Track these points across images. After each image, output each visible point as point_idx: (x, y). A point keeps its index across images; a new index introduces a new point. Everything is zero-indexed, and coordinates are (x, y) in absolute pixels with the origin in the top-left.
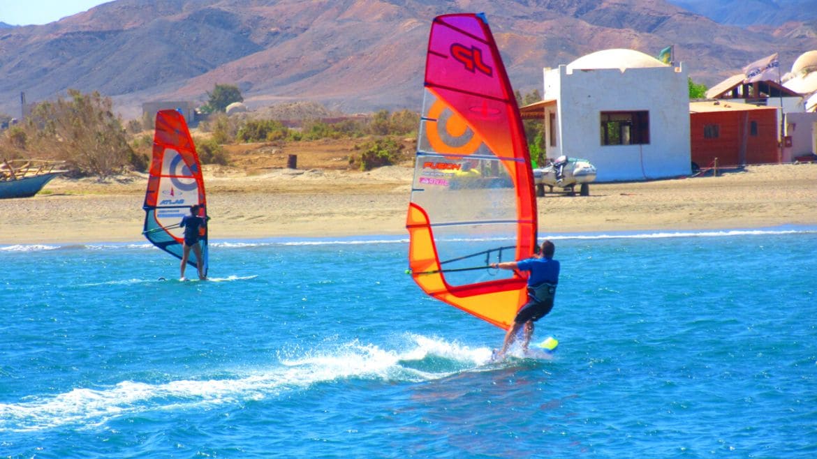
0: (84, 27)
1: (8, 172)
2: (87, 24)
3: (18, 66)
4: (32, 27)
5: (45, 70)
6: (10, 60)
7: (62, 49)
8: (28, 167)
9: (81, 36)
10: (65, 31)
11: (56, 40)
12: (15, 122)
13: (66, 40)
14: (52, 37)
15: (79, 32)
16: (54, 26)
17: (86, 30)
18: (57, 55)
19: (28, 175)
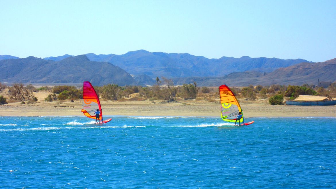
0: (332, 63)
1: (329, 99)
2: (333, 62)
3: (316, 73)
4: (319, 63)
5: (322, 74)
6: (314, 71)
7: (327, 68)
8: (334, 98)
9: (332, 65)
10: (328, 64)
11: (326, 66)
12: (316, 86)
13: (328, 66)
14: (325, 65)
15: (331, 64)
16: (325, 63)
17: (333, 64)
18: (326, 70)
19: (334, 100)
